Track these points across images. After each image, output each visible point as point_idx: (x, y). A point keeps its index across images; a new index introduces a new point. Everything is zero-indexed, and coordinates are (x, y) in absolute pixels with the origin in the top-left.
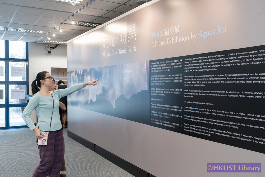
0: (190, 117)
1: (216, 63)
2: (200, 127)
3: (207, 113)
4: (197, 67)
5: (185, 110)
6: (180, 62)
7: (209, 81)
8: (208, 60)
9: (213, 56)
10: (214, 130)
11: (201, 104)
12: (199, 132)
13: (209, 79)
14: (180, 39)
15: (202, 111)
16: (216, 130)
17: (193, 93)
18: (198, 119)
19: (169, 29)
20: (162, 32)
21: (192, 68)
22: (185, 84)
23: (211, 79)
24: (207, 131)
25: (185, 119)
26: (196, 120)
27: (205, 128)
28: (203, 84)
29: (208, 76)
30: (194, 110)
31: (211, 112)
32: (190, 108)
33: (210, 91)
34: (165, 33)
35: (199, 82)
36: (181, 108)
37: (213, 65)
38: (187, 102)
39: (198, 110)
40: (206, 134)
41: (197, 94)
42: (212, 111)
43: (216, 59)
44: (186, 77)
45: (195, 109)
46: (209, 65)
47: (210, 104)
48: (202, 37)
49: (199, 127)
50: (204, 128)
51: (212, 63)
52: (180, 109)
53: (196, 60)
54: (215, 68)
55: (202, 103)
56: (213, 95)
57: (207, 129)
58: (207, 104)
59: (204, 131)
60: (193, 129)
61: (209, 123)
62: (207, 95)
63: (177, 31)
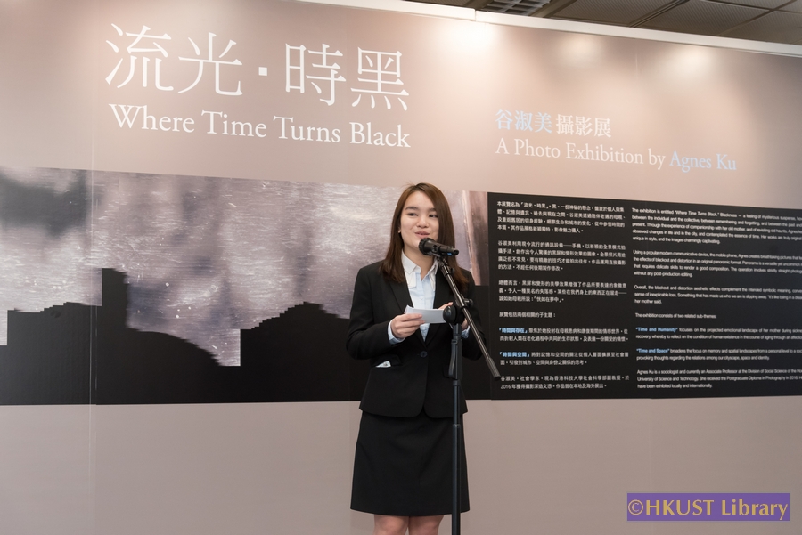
0: (654, 351)
1: (719, 228)
2: (684, 372)
3: (702, 337)
4: (670, 233)
5: (638, 337)
6: (618, 213)
7: (704, 265)
8: (698, 220)
9: (710, 214)
10: (719, 372)
11: (685, 318)
12: (682, 383)
13: (703, 261)
14: (614, 155)
15: (688, 333)
16: (724, 371)
17: (661, 293)
18: (679, 355)
19: (573, 119)
20: (543, 119)
21: (655, 232)
22: (637, 270)
23: (707, 262)
24: (702, 378)
25: (638, 358)
26: (671, 358)
27: (698, 372)
28: (689, 271)
29: (700, 255)
30: (665, 333)
31: (710, 333)
32: (655, 330)
33: (705, 289)
34: (558, 125)
35: (676, 267)
36: (626, 331)
37: (710, 231)
38: (645, 316)
39: (678, 333)
40: (701, 386)
41: (674, 295)
42: (714, 330)
43: (718, 221)
44: (637, 252)
45: (668, 330)
46: (702, 231)
47: (708, 317)
48: (679, 165)
49: (681, 372)
50: (694, 372)
51: (709, 228)
52: (621, 335)
53: (666, 216)
54: (716, 238)
55: (687, 316)
56: (714, 296)
57: (703, 372)
58: (701, 316)
59: (696, 379)
60: (665, 379)
61: (708, 358)
62: (700, 296)
63: (603, 132)
